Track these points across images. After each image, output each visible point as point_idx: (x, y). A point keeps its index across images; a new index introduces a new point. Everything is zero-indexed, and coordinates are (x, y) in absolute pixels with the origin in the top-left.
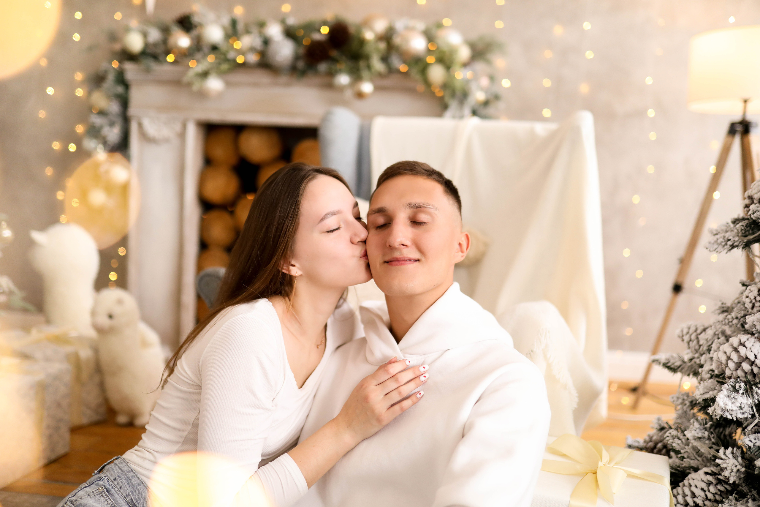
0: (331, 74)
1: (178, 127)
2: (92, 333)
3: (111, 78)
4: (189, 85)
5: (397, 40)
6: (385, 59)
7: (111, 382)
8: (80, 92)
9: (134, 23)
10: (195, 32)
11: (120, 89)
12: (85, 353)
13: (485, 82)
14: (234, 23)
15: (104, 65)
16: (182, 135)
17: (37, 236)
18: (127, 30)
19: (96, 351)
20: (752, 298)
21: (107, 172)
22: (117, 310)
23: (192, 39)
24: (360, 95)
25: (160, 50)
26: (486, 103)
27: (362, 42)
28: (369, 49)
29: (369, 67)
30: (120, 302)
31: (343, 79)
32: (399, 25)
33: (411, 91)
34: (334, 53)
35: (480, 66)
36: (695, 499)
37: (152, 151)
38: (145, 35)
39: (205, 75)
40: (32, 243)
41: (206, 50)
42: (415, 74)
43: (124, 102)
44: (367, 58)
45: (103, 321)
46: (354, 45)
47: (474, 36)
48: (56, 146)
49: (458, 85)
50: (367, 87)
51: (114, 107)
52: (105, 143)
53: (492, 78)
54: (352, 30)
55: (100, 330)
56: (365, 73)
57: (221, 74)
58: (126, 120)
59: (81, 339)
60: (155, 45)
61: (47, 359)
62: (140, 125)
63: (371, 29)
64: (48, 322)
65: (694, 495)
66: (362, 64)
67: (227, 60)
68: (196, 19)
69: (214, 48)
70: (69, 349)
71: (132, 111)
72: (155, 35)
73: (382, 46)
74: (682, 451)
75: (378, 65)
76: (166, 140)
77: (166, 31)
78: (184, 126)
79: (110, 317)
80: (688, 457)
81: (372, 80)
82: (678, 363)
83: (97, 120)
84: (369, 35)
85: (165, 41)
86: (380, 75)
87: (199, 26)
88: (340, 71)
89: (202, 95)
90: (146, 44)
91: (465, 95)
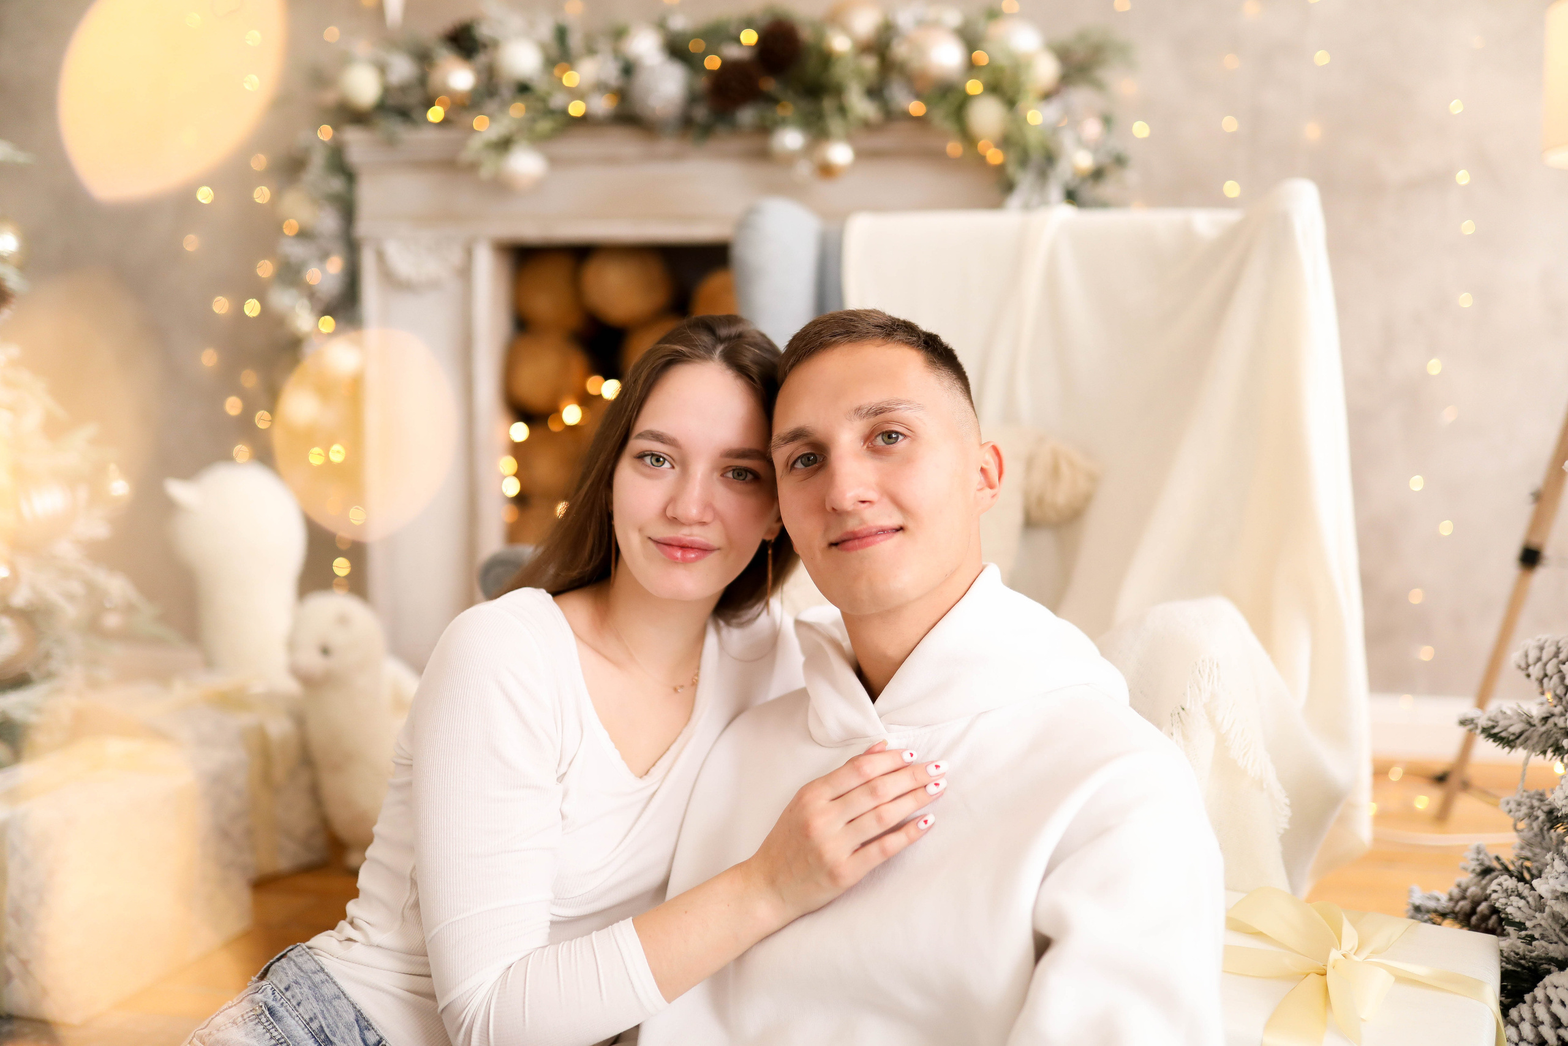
0: (765, 129)
1: (456, 257)
2: (290, 686)
3: (318, 161)
4: (473, 167)
5: (900, 50)
6: (875, 92)
7: (331, 785)
8: (262, 195)
9: (362, 47)
10: (482, 59)
11: (336, 184)
12: (279, 727)
13: (1092, 129)
14: (561, 34)
15: (303, 137)
16: (465, 273)
17: (179, 490)
18: (345, 60)
19: (300, 720)
22: (338, 638)
23: (478, 72)
24: (827, 171)
25: (413, 99)
26: (1097, 174)
27: (827, 58)
28: (841, 72)
29: (842, 110)
30: (343, 620)
31: (791, 139)
32: (904, 19)
33: (935, 157)
34: (770, 85)
35: (1080, 97)
37: (406, 307)
38: (382, 69)
39: (504, 145)
41: (506, 92)
42: (941, 120)
43: (347, 210)
44: (838, 91)
45: (312, 660)
46: (811, 66)
47: (1066, 32)
48: (221, 305)
49: (1033, 139)
50: (840, 153)
51: (328, 222)
52: (311, 294)
53: (1107, 121)
54: (806, 34)
55: (306, 678)
56: (835, 124)
57: (538, 141)
58: (351, 247)
59: (271, 698)
60: (404, 89)
62: (381, 256)
63: (845, 29)
64: (209, 663)
65: (1557, 1023)
66: (828, 104)
67: (550, 113)
68: (484, 31)
69: (523, 89)
70: (247, 718)
71: (364, 227)
72: (402, 69)
73: (870, 63)
74: (1528, 924)
75: (861, 106)
76: (434, 285)
77: (424, 58)
78: (469, 253)
79: (325, 651)
80: (1543, 937)
81: (849, 138)
82: (1516, 728)
83: (295, 250)
84: (840, 43)
85: (422, 81)
86: (867, 126)
87: (492, 45)
88: (783, 122)
89: (502, 187)
90: (387, 90)
91: (1050, 158)
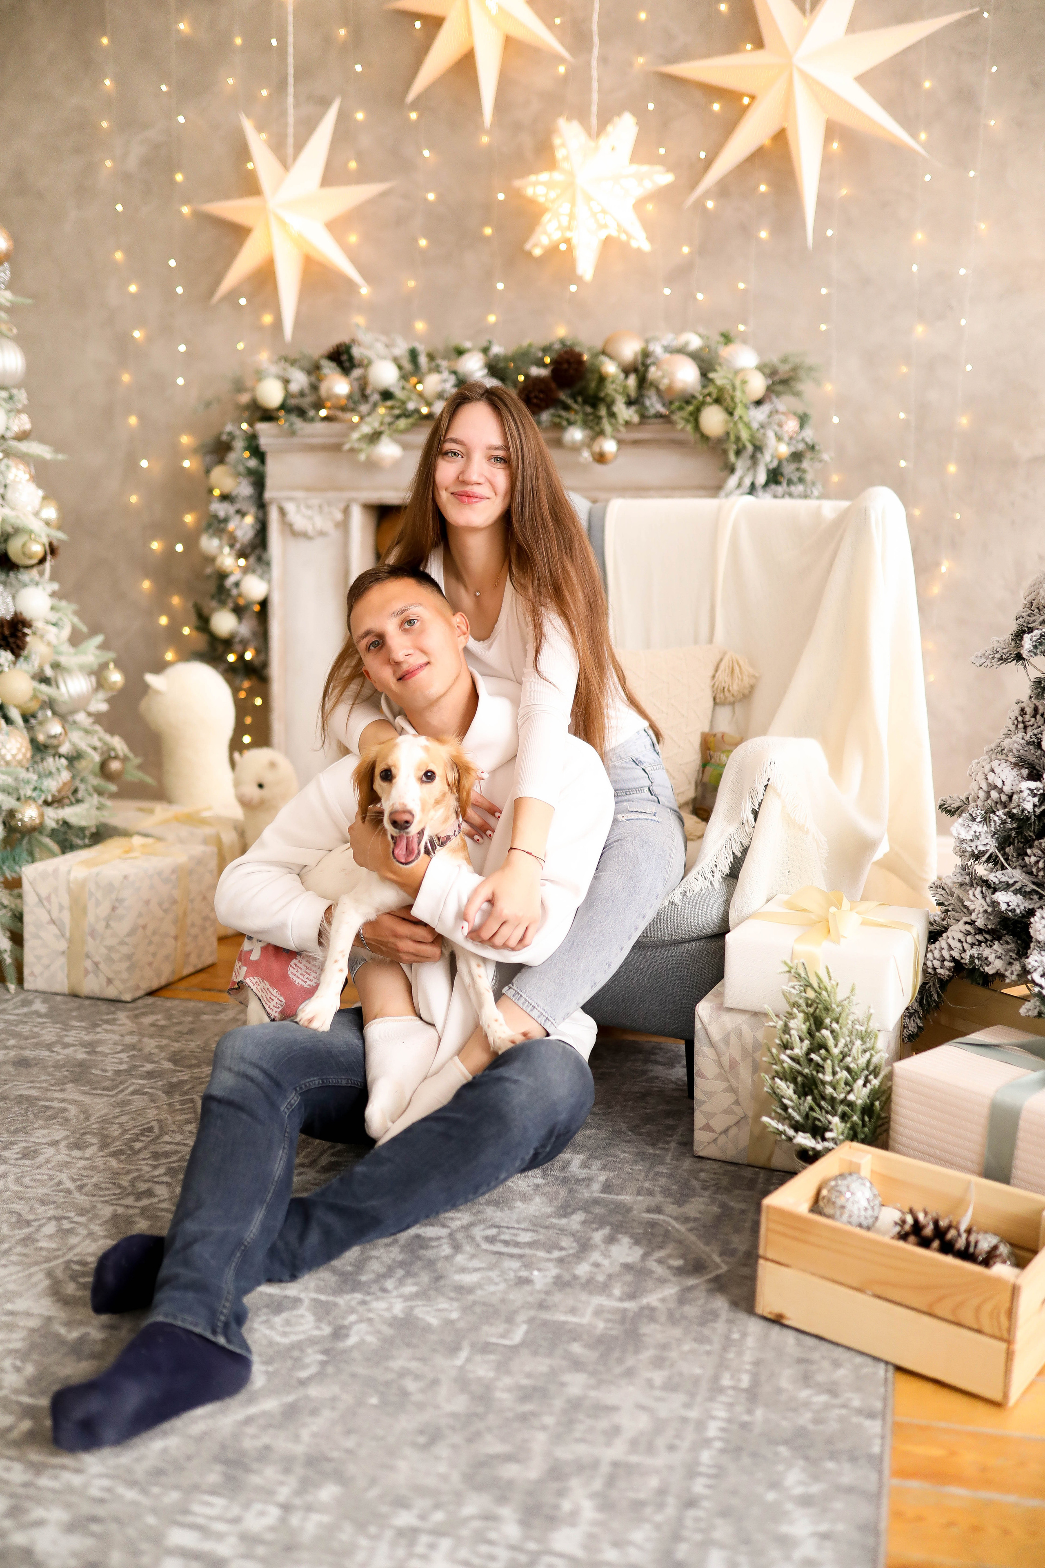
0: (559, 427)
1: (337, 514)
2: (237, 810)
3: (239, 444)
4: (353, 452)
5: (653, 373)
6: (635, 402)
8: (190, 464)
9: (272, 368)
10: (357, 373)
11: (253, 463)
12: (229, 837)
13: (792, 425)
14: (413, 355)
15: (229, 427)
16: (344, 526)
17: (151, 679)
18: (260, 375)
20: (1013, 718)
21: (237, 584)
22: (268, 777)
23: (354, 383)
24: (601, 458)
25: (305, 402)
26: (797, 457)
27: (602, 379)
28: (610, 388)
29: (612, 415)
30: (273, 765)
31: (576, 434)
32: (657, 349)
33: (678, 444)
34: (563, 396)
35: (782, 403)
36: (952, 952)
37: (301, 549)
38: (286, 382)
39: (375, 437)
40: (146, 688)
41: (376, 397)
42: (681, 418)
43: (259, 481)
44: (608, 402)
45: (251, 791)
47: (774, 358)
48: (156, 546)
49: (745, 435)
50: (609, 446)
51: (245, 489)
52: (233, 543)
53: (803, 420)
55: (246, 804)
56: (607, 427)
57: (397, 435)
58: (261, 505)
60: (301, 394)
61: (181, 841)
62: (282, 512)
63: (614, 357)
65: (950, 948)
66: (603, 411)
67: (406, 414)
68: (359, 352)
69: (387, 395)
70: (208, 831)
71: (271, 492)
72: (299, 380)
73: (632, 381)
74: (946, 903)
75: (625, 413)
76: (322, 534)
77: (314, 369)
78: (346, 511)
79: (261, 786)
80: (953, 910)
81: (616, 434)
83: (221, 509)
84: (610, 368)
85: (315, 388)
86: (629, 425)
87: (366, 365)
88: (570, 423)
89: (372, 465)
90: (288, 395)
91: (758, 448)
